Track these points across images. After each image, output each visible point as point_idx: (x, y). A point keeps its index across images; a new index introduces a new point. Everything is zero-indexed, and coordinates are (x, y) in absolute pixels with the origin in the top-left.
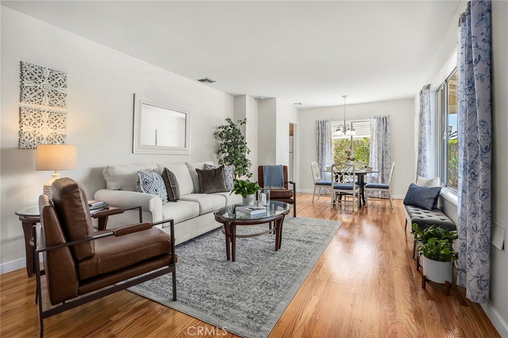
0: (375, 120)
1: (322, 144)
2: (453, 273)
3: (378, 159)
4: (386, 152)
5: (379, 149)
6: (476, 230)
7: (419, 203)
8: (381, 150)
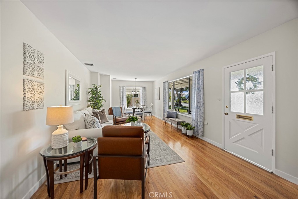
0: (142, 88)
1: (122, 96)
2: (194, 133)
3: (143, 102)
4: (145, 99)
5: (143, 98)
6: (201, 121)
7: (172, 116)
8: (144, 99)
